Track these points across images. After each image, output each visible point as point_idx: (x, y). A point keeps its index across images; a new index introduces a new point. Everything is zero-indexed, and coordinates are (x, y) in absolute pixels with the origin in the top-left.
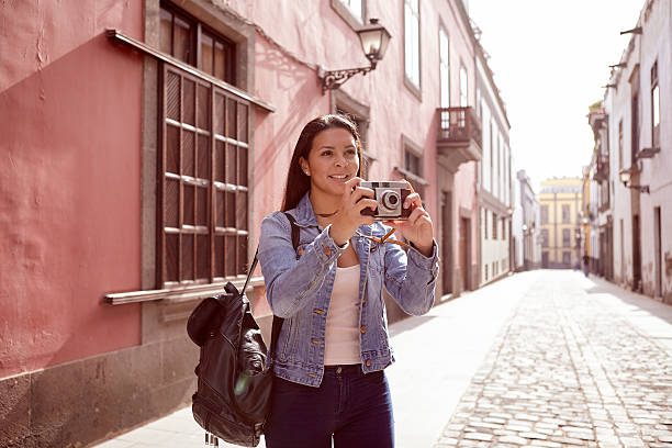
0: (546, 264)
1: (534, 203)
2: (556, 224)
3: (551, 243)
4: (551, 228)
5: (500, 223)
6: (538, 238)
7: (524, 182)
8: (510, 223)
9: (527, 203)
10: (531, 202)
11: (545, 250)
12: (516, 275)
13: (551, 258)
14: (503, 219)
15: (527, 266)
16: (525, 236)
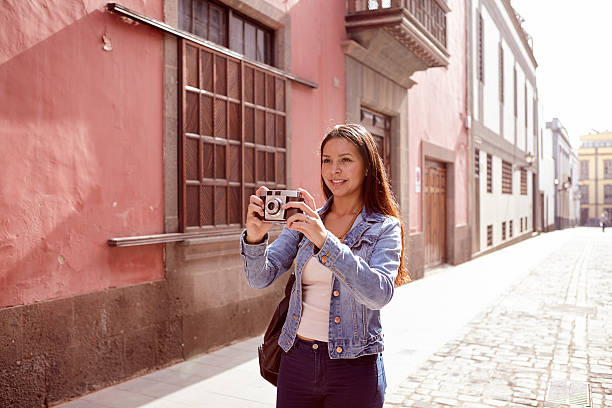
0: (585, 220)
1: (571, 157)
2: (596, 180)
3: (592, 200)
4: (592, 185)
5: (517, 176)
6: (575, 194)
7: (557, 131)
8: (534, 176)
9: (561, 157)
10: (567, 156)
11: (585, 206)
12: (542, 234)
13: (592, 214)
14: (523, 170)
15: (560, 224)
16: (557, 191)
